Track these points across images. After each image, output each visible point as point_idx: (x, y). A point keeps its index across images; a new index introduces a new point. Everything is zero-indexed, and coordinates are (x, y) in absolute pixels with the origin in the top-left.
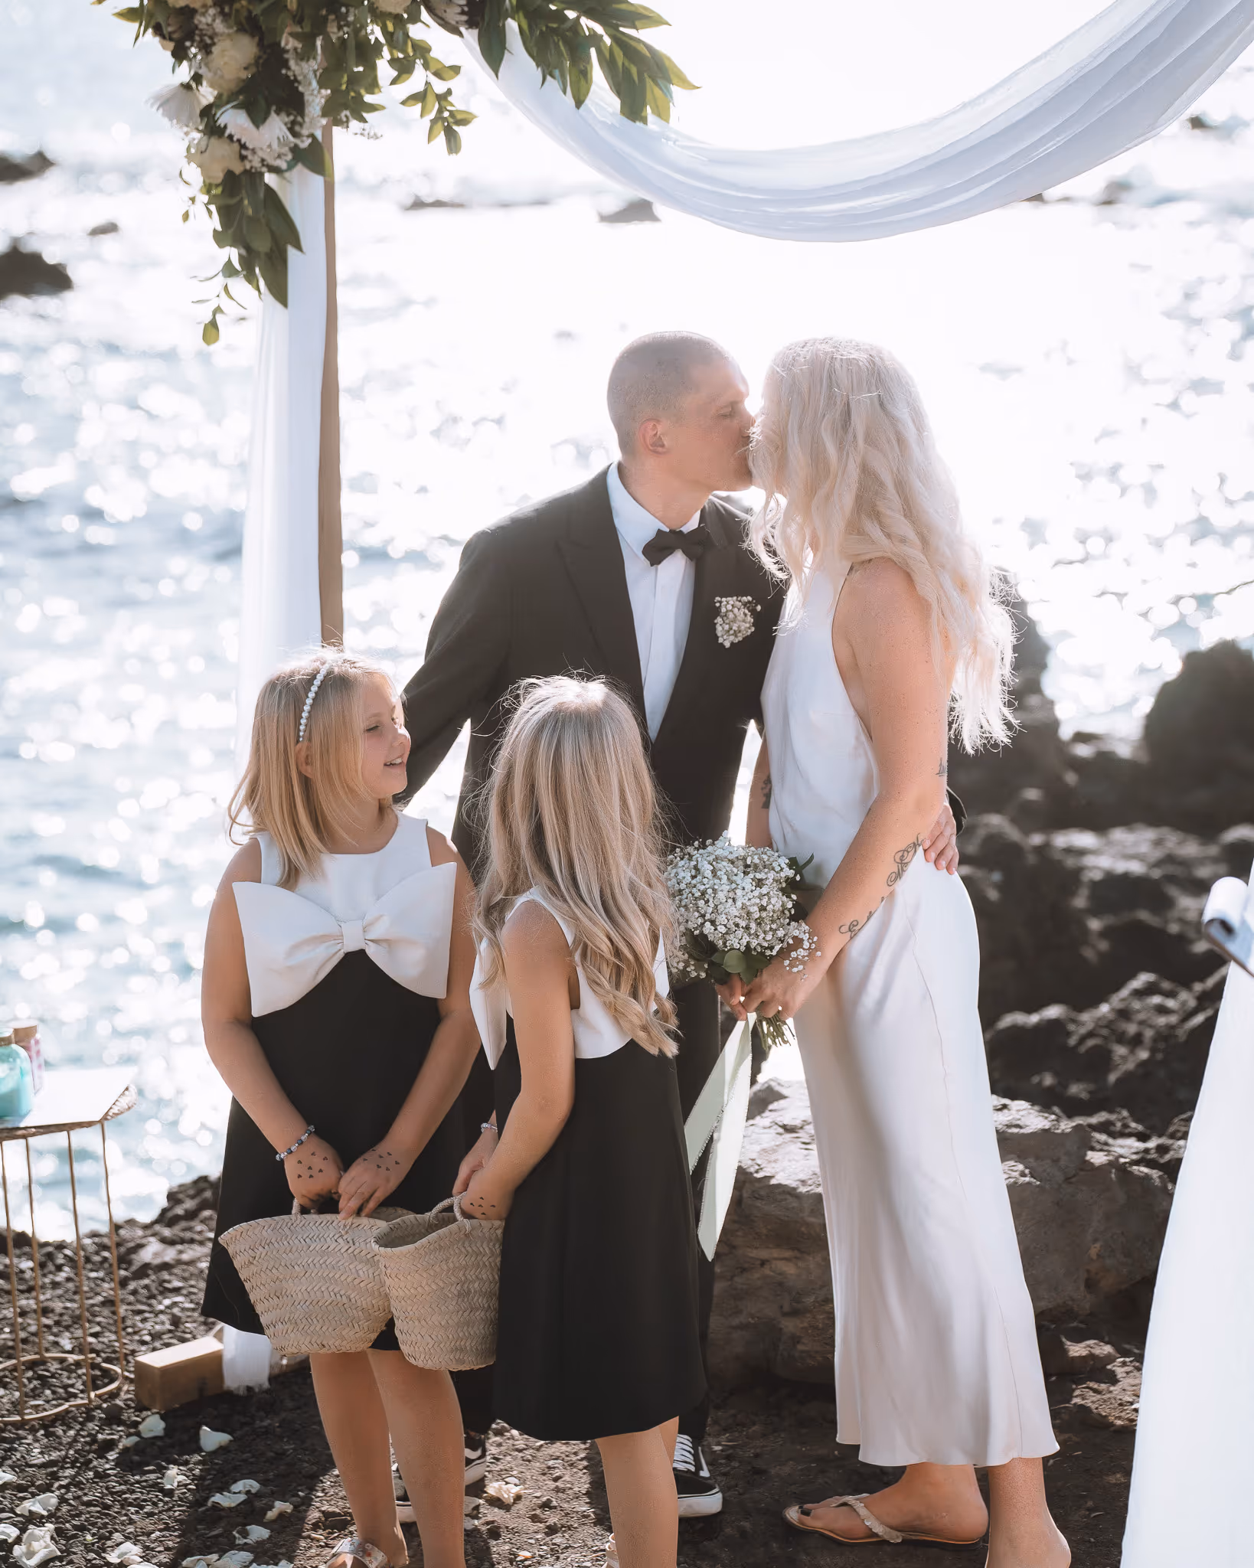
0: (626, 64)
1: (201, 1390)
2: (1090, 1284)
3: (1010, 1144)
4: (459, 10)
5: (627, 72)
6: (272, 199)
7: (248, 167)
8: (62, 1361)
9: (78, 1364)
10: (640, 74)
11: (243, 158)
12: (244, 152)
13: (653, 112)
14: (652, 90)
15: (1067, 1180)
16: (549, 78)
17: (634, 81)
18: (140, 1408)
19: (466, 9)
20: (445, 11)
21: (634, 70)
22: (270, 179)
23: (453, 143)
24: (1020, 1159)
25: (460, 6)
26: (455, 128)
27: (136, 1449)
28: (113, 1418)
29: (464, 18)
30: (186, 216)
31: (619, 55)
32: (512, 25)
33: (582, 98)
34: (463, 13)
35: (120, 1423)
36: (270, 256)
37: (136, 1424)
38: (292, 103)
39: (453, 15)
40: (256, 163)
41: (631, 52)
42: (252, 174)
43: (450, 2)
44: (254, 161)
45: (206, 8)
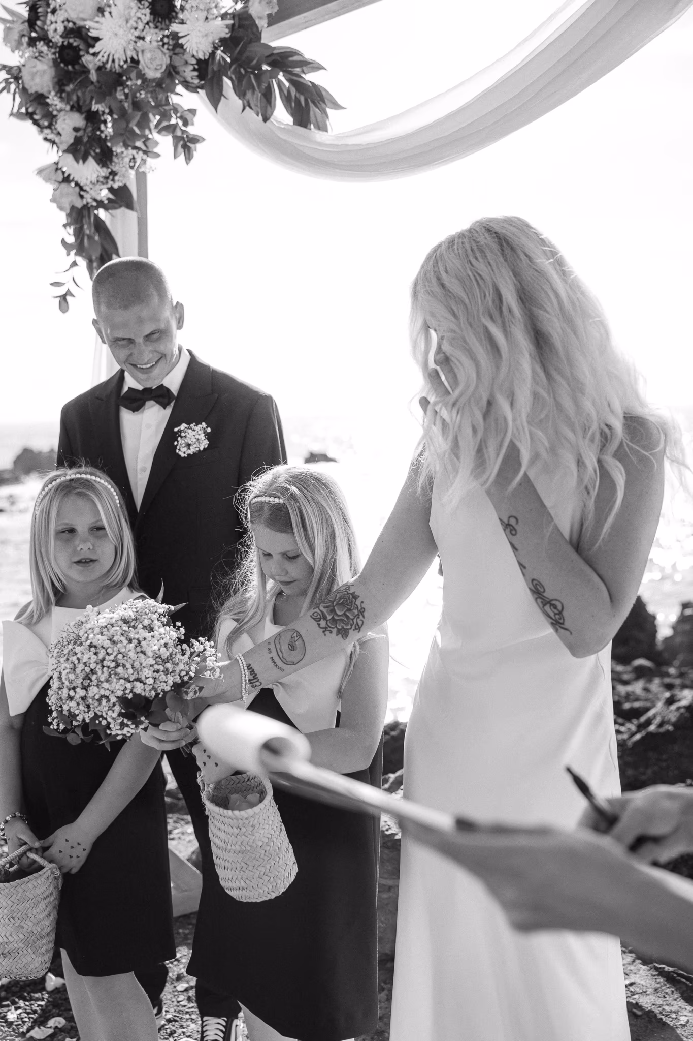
0: (298, 95)
4: (191, 67)
5: (298, 101)
6: (102, 226)
7: (85, 202)
10: (306, 100)
11: (82, 197)
12: (82, 193)
13: (315, 127)
14: (314, 111)
16: (247, 108)
17: (302, 105)
19: (196, 67)
20: (185, 71)
21: (302, 99)
22: (99, 212)
23: (189, 157)
25: (192, 64)
26: (189, 144)
29: (196, 73)
31: (293, 91)
32: (227, 82)
33: (268, 116)
34: (195, 70)
38: (106, 154)
39: (189, 73)
40: (90, 200)
41: (299, 85)
42: (87, 208)
43: (186, 63)
44: (88, 199)
45: (49, 92)
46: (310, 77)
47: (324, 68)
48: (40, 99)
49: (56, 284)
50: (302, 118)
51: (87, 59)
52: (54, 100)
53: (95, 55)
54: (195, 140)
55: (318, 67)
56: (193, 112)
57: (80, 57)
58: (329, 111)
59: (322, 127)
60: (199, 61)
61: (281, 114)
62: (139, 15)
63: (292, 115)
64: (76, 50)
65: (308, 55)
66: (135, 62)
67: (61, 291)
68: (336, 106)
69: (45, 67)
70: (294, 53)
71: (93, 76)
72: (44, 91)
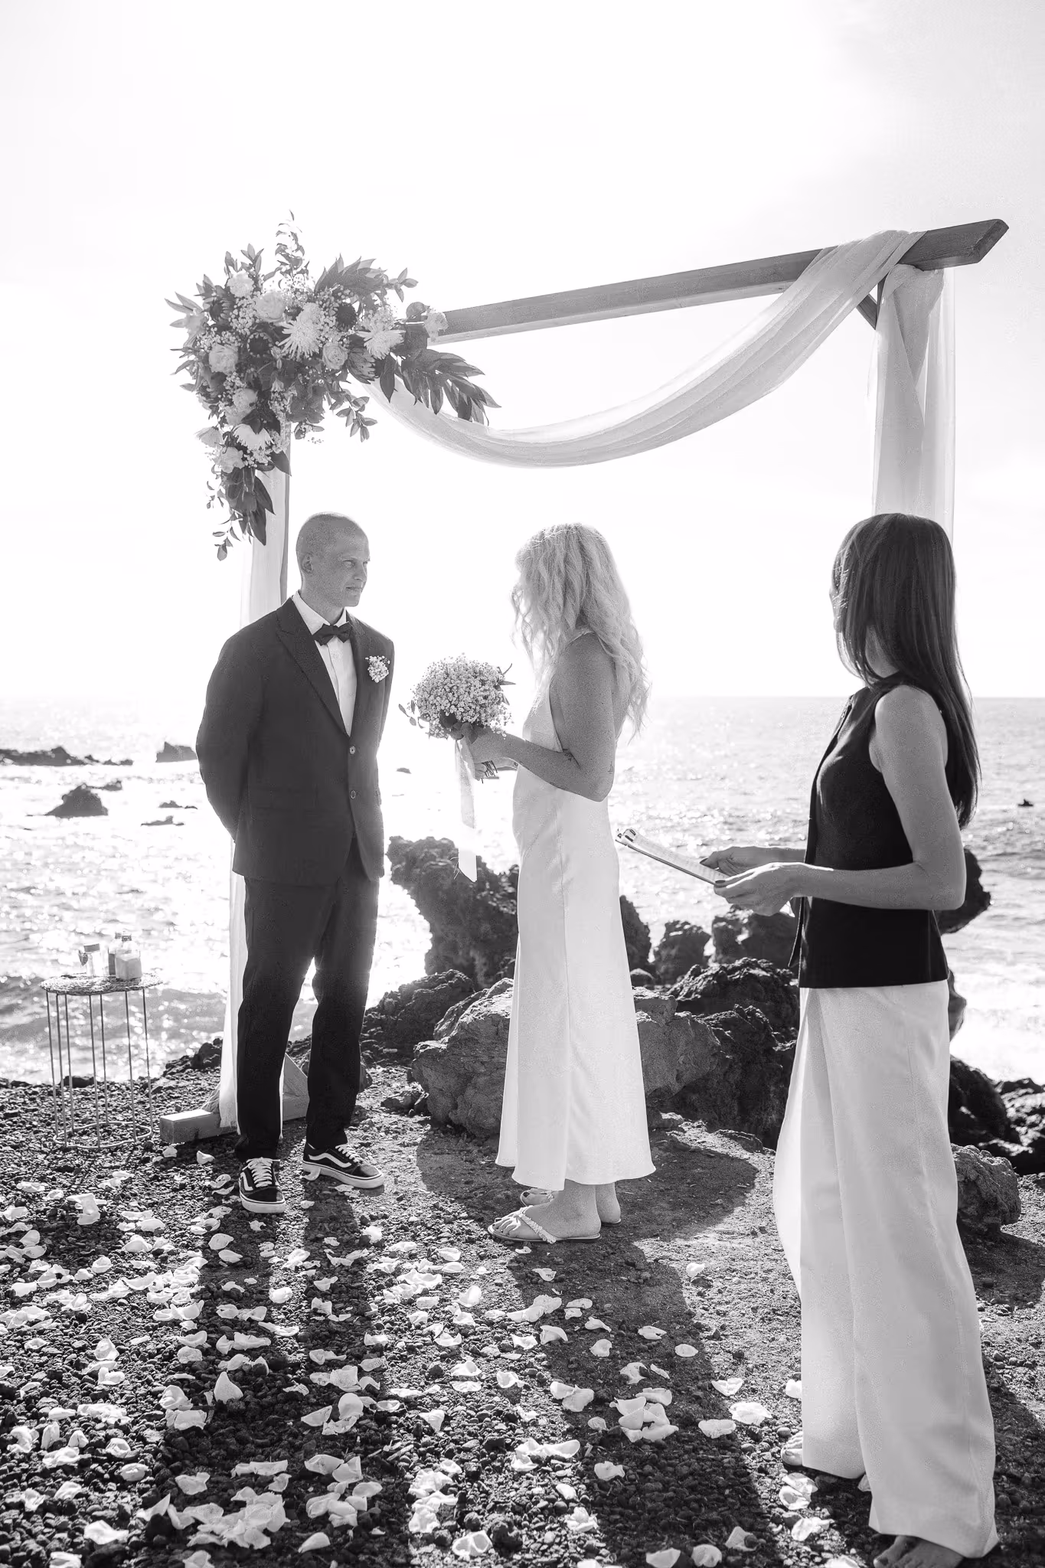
0: (462, 395)
1: (197, 1135)
2: (678, 1078)
3: (640, 1004)
5: (461, 399)
6: (259, 485)
7: (246, 465)
8: (118, 1125)
9: (127, 1126)
10: (468, 399)
11: (244, 459)
12: (245, 455)
13: (474, 420)
14: (475, 407)
15: (667, 1024)
16: (419, 400)
17: (464, 402)
18: (163, 1145)
20: (362, 366)
21: (465, 397)
22: (257, 473)
23: (365, 434)
24: (645, 1010)
26: (364, 426)
27: (162, 1162)
28: (148, 1148)
29: (373, 369)
30: (209, 506)
31: (458, 391)
32: (399, 379)
33: (436, 411)
34: (372, 366)
35: (152, 1151)
36: (255, 514)
37: (161, 1152)
38: (274, 426)
39: (367, 369)
40: (251, 463)
41: (464, 387)
42: (249, 470)
43: (365, 361)
44: (250, 461)
45: (231, 373)
46: (473, 380)
47: (482, 373)
48: (220, 377)
49: (217, 534)
50: (465, 412)
51: (275, 351)
52: (233, 378)
53: (282, 347)
54: (372, 422)
55: (479, 372)
56: (366, 399)
57: (269, 349)
58: (485, 407)
59: (480, 420)
60: (377, 360)
61: (447, 408)
62: (327, 320)
63: (457, 410)
64: (266, 342)
65: (470, 361)
66: (317, 356)
67: (221, 541)
68: (494, 405)
69: (231, 353)
70: (460, 360)
71: (279, 364)
72: (226, 372)
